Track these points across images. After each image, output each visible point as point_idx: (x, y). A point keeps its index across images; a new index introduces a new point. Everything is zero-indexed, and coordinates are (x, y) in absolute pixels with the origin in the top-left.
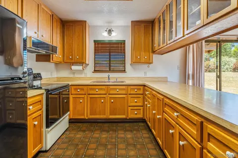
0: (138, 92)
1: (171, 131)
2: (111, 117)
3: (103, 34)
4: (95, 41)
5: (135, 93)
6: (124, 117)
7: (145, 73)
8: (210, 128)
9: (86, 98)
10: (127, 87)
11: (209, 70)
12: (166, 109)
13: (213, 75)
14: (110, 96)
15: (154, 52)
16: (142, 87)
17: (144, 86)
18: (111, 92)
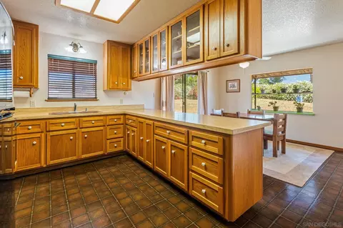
0: (118, 122)
1: (163, 147)
2: (84, 156)
3: (66, 49)
4: (49, 56)
5: (114, 123)
6: (101, 153)
7: (122, 101)
8: (194, 133)
9: (43, 136)
10: (105, 117)
11: (177, 98)
12: (158, 131)
13: (180, 102)
14: (83, 130)
15: (132, 78)
16: (122, 117)
17: (125, 114)
18: (85, 125)
